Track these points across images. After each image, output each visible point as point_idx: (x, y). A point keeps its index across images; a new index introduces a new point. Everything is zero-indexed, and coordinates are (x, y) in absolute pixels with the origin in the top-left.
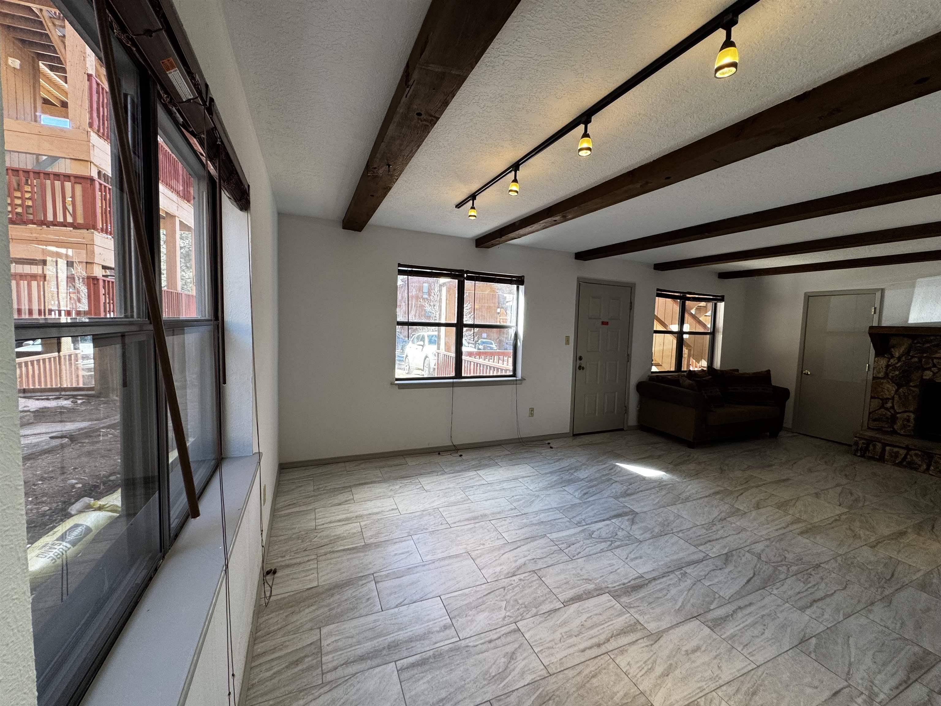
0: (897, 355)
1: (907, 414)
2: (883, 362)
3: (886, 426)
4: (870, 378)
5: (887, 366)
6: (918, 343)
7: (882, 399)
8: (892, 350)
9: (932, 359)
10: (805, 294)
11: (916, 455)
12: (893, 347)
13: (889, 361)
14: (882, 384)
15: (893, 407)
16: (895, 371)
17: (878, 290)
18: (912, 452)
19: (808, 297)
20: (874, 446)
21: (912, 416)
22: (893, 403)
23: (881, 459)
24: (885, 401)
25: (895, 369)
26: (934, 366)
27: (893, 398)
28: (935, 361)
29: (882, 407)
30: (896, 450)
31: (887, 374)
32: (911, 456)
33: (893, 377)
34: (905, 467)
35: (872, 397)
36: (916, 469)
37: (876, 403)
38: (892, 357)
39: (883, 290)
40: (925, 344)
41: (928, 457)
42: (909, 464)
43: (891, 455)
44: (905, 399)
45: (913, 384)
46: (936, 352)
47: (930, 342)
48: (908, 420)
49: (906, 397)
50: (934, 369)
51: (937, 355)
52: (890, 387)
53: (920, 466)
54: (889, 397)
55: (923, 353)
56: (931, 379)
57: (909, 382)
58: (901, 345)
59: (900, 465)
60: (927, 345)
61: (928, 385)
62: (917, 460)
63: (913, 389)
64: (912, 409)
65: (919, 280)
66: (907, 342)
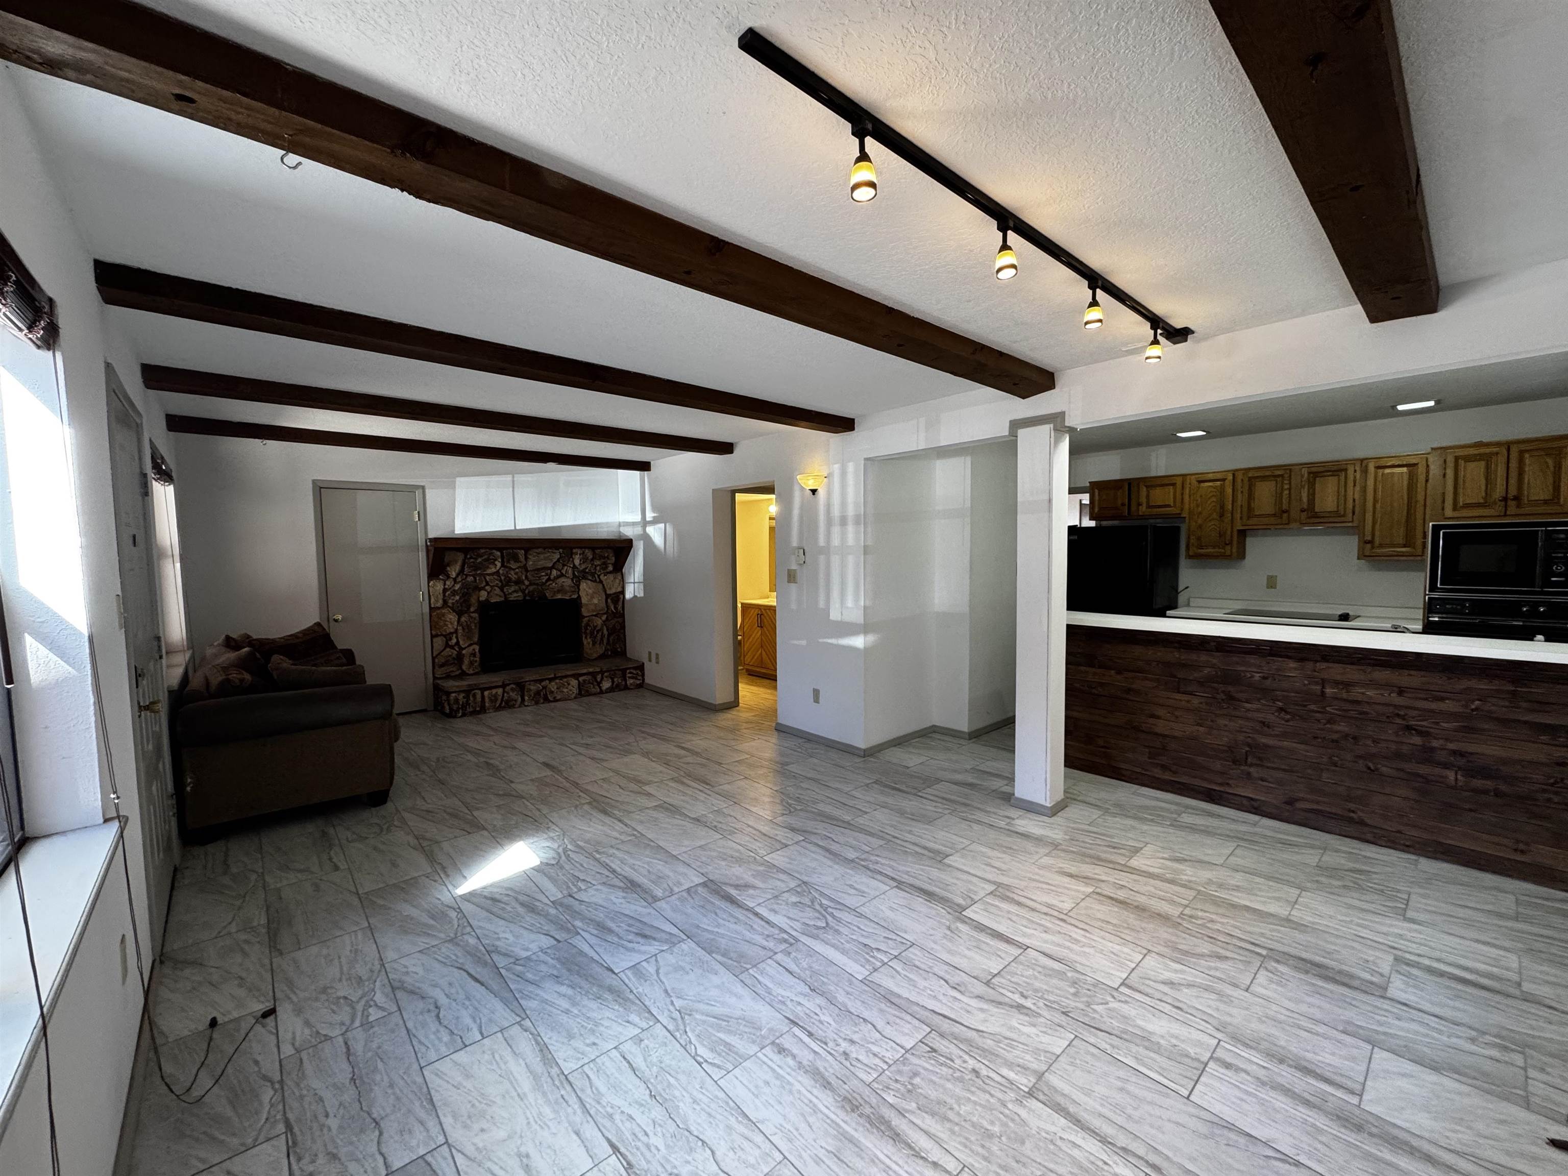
0: (454, 575)
1: (472, 648)
2: (439, 586)
3: (454, 669)
4: (426, 610)
5: (445, 590)
6: (471, 558)
7: (445, 636)
8: (448, 569)
9: (484, 575)
10: (314, 482)
11: (512, 689)
12: (448, 565)
13: (445, 584)
14: (443, 615)
15: (458, 643)
16: (454, 595)
17: (417, 487)
18: (508, 688)
19: (321, 489)
20: (474, 696)
21: (477, 648)
22: (457, 637)
23: (483, 710)
24: (448, 637)
25: (454, 593)
26: (487, 584)
27: (456, 631)
28: (488, 578)
29: (447, 645)
30: (494, 691)
31: (445, 602)
32: (508, 693)
33: (453, 604)
34: (504, 707)
35: (433, 637)
36: (513, 706)
37: (439, 642)
38: (448, 577)
39: (423, 488)
40: (476, 559)
41: (521, 687)
42: (507, 702)
43: (491, 700)
44: (467, 628)
45: (472, 609)
46: (488, 567)
47: (481, 556)
48: (474, 655)
49: (468, 626)
50: (488, 588)
51: (489, 571)
52: (452, 617)
53: (516, 701)
54: (452, 630)
55: (476, 570)
56: (487, 600)
57: (469, 608)
58: (456, 562)
59: (499, 708)
60: (479, 560)
61: (485, 607)
62: (513, 694)
63: (473, 615)
64: (476, 640)
65: (458, 479)
66: (460, 557)
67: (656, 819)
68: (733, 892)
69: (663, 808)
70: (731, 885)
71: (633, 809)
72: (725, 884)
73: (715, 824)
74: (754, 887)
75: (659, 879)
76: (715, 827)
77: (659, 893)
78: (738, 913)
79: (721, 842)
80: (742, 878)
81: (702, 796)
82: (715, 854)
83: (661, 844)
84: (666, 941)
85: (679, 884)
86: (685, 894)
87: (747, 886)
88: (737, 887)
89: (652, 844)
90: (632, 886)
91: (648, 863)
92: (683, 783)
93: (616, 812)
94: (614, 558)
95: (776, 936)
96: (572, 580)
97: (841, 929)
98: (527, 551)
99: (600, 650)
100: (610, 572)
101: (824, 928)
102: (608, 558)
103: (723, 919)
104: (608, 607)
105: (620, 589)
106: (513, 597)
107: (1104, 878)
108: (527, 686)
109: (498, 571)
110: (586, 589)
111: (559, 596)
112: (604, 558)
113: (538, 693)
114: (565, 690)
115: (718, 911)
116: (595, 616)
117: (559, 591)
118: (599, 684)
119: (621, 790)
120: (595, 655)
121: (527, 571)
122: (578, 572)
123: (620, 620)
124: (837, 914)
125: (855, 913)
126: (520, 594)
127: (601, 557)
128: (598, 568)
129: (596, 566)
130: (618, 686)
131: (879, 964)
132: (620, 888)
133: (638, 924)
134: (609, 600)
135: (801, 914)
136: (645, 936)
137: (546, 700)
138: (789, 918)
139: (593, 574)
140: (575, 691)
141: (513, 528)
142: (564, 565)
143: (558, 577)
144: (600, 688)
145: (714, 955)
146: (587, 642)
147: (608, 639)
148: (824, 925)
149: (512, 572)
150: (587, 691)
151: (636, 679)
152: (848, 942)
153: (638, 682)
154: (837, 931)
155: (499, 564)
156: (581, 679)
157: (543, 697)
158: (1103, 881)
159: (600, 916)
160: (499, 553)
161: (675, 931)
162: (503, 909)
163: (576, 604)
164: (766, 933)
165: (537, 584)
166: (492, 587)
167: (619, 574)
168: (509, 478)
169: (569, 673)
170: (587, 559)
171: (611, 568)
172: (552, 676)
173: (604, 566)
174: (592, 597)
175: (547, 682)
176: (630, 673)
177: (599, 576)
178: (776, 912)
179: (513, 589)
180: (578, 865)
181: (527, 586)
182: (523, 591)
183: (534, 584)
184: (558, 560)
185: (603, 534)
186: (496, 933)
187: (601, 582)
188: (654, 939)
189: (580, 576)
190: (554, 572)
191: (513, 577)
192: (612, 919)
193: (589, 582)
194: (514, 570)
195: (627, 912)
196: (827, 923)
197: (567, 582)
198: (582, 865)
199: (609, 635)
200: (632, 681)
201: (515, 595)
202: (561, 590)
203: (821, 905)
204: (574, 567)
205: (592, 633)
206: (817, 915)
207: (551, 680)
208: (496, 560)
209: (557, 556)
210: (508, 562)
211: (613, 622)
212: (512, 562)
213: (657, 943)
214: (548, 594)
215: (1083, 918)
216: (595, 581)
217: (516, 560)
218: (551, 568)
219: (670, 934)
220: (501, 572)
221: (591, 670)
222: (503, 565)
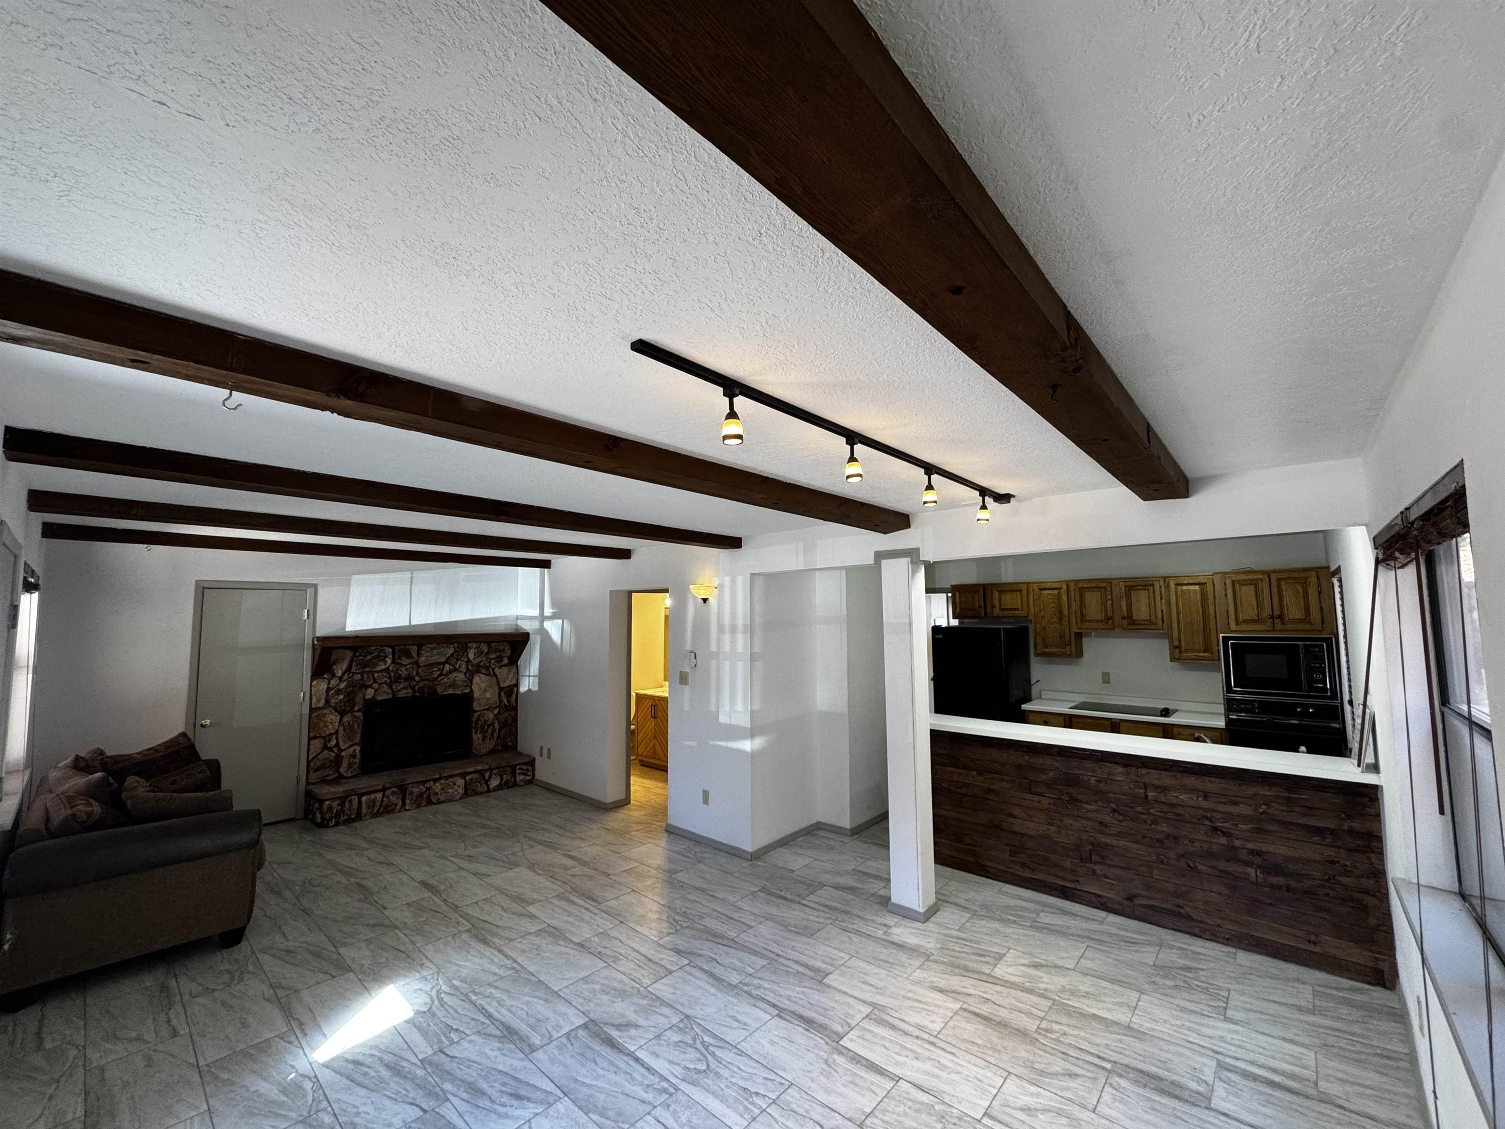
0: (340, 673)
1: (352, 748)
2: (322, 686)
3: (331, 773)
4: (306, 711)
5: (328, 689)
6: (360, 655)
7: (324, 738)
8: (335, 667)
9: (373, 673)
10: (198, 583)
11: (393, 793)
12: (335, 663)
13: (329, 684)
14: (324, 716)
15: (337, 745)
16: (338, 694)
17: (310, 585)
18: (388, 792)
19: (203, 590)
20: (351, 802)
21: (358, 748)
22: (337, 739)
23: (359, 817)
24: (327, 738)
25: (339, 692)
26: (375, 681)
27: (337, 732)
28: (376, 675)
29: (325, 747)
30: (373, 796)
31: (327, 702)
32: (388, 797)
33: (336, 703)
34: (383, 813)
35: (310, 739)
36: (392, 812)
37: (317, 744)
38: (334, 675)
39: (315, 586)
40: (365, 656)
41: (403, 790)
42: (386, 808)
43: (368, 806)
44: (349, 730)
45: (356, 708)
46: (377, 665)
47: (371, 653)
48: (354, 756)
49: (351, 727)
50: (376, 686)
51: (378, 668)
52: (333, 718)
53: (396, 805)
54: (333, 731)
55: (365, 667)
56: (373, 698)
57: (353, 708)
58: (343, 659)
59: (378, 814)
60: (369, 657)
61: (370, 706)
62: (393, 799)
63: (356, 714)
64: (358, 741)
65: (354, 577)
66: (349, 654)
67: (538, 947)
68: (614, 1033)
69: (545, 932)
70: (613, 1025)
71: (514, 936)
72: (606, 1024)
73: (600, 949)
74: (636, 1026)
75: (537, 1023)
76: (600, 953)
77: (536, 1040)
78: (621, 1061)
79: (606, 973)
80: (623, 1016)
81: (587, 916)
82: (597, 987)
83: (542, 977)
84: (541, 1102)
85: (559, 1027)
86: (564, 1040)
87: (629, 1025)
88: (618, 1027)
89: (533, 979)
90: (509, 1034)
91: (527, 1003)
92: (569, 901)
93: (496, 940)
94: (509, 652)
95: (656, 1086)
96: (465, 674)
97: (721, 1072)
98: (420, 647)
99: (490, 745)
100: (505, 665)
101: (704, 1071)
102: (503, 651)
103: (603, 1069)
104: (500, 700)
105: (514, 682)
106: (401, 694)
107: (971, 991)
108: (410, 788)
109: (388, 668)
110: (480, 682)
111: (451, 691)
112: (500, 651)
113: (421, 795)
114: (450, 791)
115: (597, 1059)
116: (488, 709)
117: (450, 686)
118: (486, 782)
119: (503, 913)
120: (484, 751)
121: (418, 666)
122: (472, 666)
123: (513, 713)
124: (719, 1053)
125: (736, 1051)
126: (410, 690)
127: (496, 650)
128: (493, 661)
129: (491, 659)
130: (506, 783)
131: (757, 1111)
132: (495, 1037)
133: (512, 1082)
134: (502, 694)
135: (682, 1056)
136: (518, 1097)
137: (430, 802)
138: (671, 1062)
139: (487, 668)
140: (461, 791)
141: (407, 624)
142: (458, 660)
143: (451, 672)
144: (488, 786)
145: (591, 1115)
146: (477, 737)
147: (499, 733)
148: (704, 1068)
149: (403, 669)
150: (474, 790)
151: (526, 774)
152: (727, 1087)
153: (528, 778)
154: (716, 1074)
155: (389, 661)
156: (468, 778)
157: (427, 800)
158: (970, 995)
159: (471, 1075)
160: (390, 650)
161: (550, 1087)
162: (366, 1074)
163: (468, 698)
164: (646, 1082)
165: (428, 680)
166: (380, 684)
167: (514, 667)
168: (408, 575)
169: (456, 772)
170: (482, 652)
171: (506, 661)
172: (438, 776)
173: (500, 658)
174: (485, 690)
175: (432, 782)
176: (520, 769)
177: (493, 669)
178: (657, 1056)
179: (402, 686)
180: (451, 1011)
181: (418, 682)
182: (413, 688)
183: (426, 680)
184: (452, 655)
185: (501, 627)
186: (355, 1107)
187: (495, 675)
188: (529, 1100)
189: (473, 670)
190: (447, 667)
191: (403, 673)
192: (485, 1078)
193: (483, 677)
194: (405, 666)
195: (501, 1067)
196: (708, 1066)
197: (460, 677)
198: (456, 1011)
199: (500, 729)
200: (521, 777)
201: (404, 691)
202: (453, 685)
203: (703, 1043)
204: (469, 660)
205: (483, 727)
206: (698, 1055)
207: (435, 780)
208: (386, 657)
209: (451, 651)
210: (400, 658)
211: (505, 715)
212: (403, 658)
213: (531, 1105)
214: (440, 690)
215: (950, 1040)
216: (489, 675)
217: (408, 655)
218: (444, 664)
219: (546, 1092)
220: (391, 668)
221: (479, 768)
222: (393, 662)
